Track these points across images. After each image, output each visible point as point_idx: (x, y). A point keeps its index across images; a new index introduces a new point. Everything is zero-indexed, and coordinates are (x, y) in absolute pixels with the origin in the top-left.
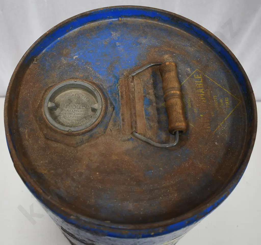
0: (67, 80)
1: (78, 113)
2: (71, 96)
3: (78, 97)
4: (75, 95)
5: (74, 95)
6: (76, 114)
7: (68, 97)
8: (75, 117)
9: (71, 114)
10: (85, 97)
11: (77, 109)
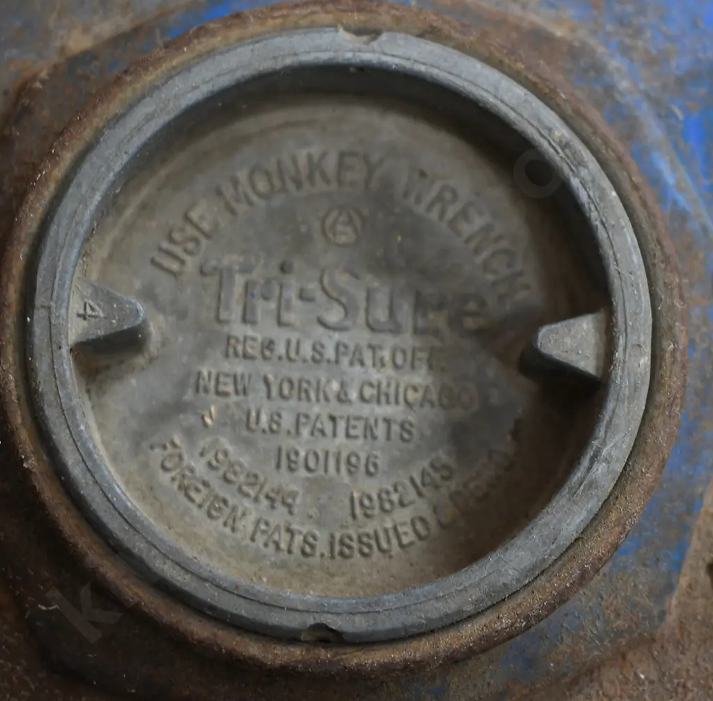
0: (261, 18)
1: (375, 376)
2: (298, 184)
3: (374, 185)
4: (341, 166)
5: (331, 163)
6: (354, 395)
7: (262, 185)
8: (342, 425)
9: (301, 390)
10: (448, 196)
11: (364, 337)
